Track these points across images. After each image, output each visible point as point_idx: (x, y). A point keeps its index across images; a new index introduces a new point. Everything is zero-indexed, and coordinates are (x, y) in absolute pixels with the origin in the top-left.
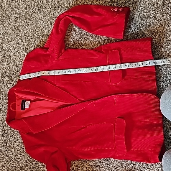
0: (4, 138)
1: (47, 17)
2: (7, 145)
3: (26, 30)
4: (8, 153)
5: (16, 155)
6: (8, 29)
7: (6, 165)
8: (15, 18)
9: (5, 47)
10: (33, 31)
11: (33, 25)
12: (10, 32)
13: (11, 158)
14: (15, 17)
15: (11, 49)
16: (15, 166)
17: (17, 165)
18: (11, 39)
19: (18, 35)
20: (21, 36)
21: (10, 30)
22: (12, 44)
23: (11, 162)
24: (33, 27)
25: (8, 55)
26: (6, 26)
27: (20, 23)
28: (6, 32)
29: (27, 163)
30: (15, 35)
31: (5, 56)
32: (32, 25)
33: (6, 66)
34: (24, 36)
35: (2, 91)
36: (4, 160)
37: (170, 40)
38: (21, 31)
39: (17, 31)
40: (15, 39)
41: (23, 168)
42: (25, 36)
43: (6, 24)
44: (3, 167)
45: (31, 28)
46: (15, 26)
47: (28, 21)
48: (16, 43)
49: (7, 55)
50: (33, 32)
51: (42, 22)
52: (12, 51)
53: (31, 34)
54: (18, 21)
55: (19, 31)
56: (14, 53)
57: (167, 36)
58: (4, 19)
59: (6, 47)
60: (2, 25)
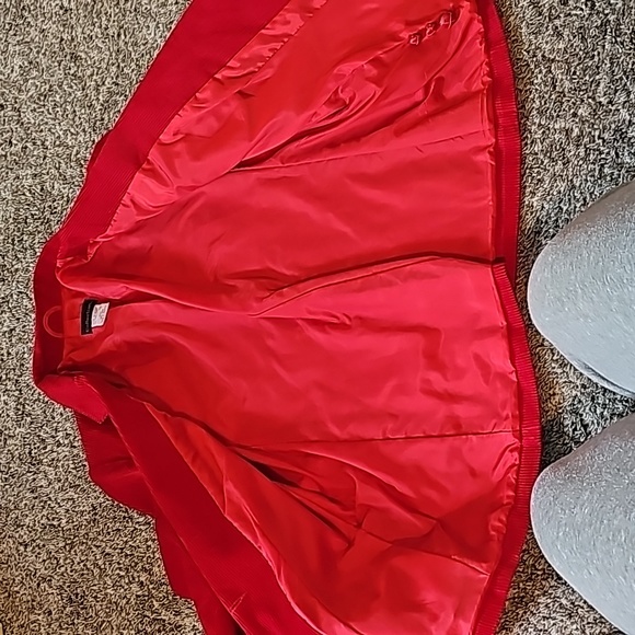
0: (22, 430)
1: (169, 8)
2: (30, 453)
3: (96, 54)
4: (34, 479)
5: (61, 489)
6: (38, 52)
7: (27, 520)
8: (61, 12)
9: (28, 117)
10: (121, 56)
11: (123, 37)
12: (44, 62)
13: (45, 498)
14: (61, 8)
15: (46, 123)
16: (55, 523)
17: (64, 521)
18: (48, 86)
19: (72, 72)
20: (80, 74)
21: (43, 54)
22: (50, 105)
23: (45, 512)
24: (121, 44)
25: (39, 143)
26: (32, 40)
27: (80, 30)
28: (31, 63)
29: (96, 514)
30: (60, 74)
31: (26, 147)
32: (119, 35)
33: (30, 180)
34: (92, 75)
35: (17, 270)
36: (22, 505)
37: (584, 87)
38: (83, 56)
39: (68, 57)
40: (60, 87)
41: (83, 532)
42: (94, 77)
43: (33, 33)
44: (18, 526)
45: (116, 48)
46: (62, 40)
47: (104, 22)
48: (65, 102)
49: (34, 144)
50: (123, 61)
51: (152, 25)
52: (49, 130)
53: (114, 69)
54: (73, 22)
55: (75, 58)
56: (59, 137)
57: (575, 73)
58: (26, 14)
59: (30, 115)
60: (18, 38)
